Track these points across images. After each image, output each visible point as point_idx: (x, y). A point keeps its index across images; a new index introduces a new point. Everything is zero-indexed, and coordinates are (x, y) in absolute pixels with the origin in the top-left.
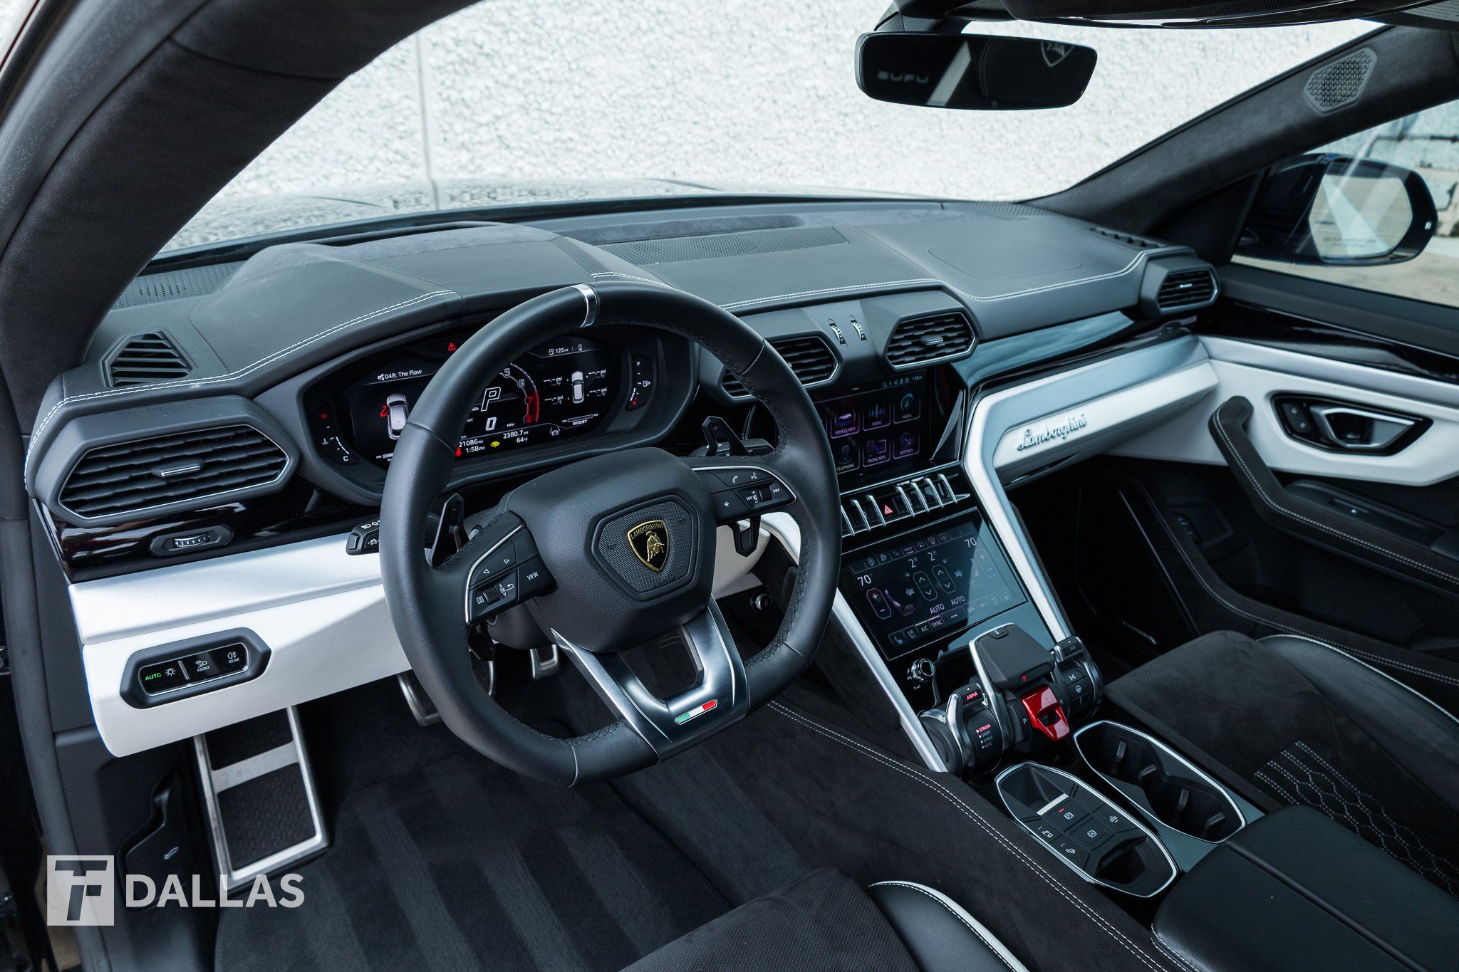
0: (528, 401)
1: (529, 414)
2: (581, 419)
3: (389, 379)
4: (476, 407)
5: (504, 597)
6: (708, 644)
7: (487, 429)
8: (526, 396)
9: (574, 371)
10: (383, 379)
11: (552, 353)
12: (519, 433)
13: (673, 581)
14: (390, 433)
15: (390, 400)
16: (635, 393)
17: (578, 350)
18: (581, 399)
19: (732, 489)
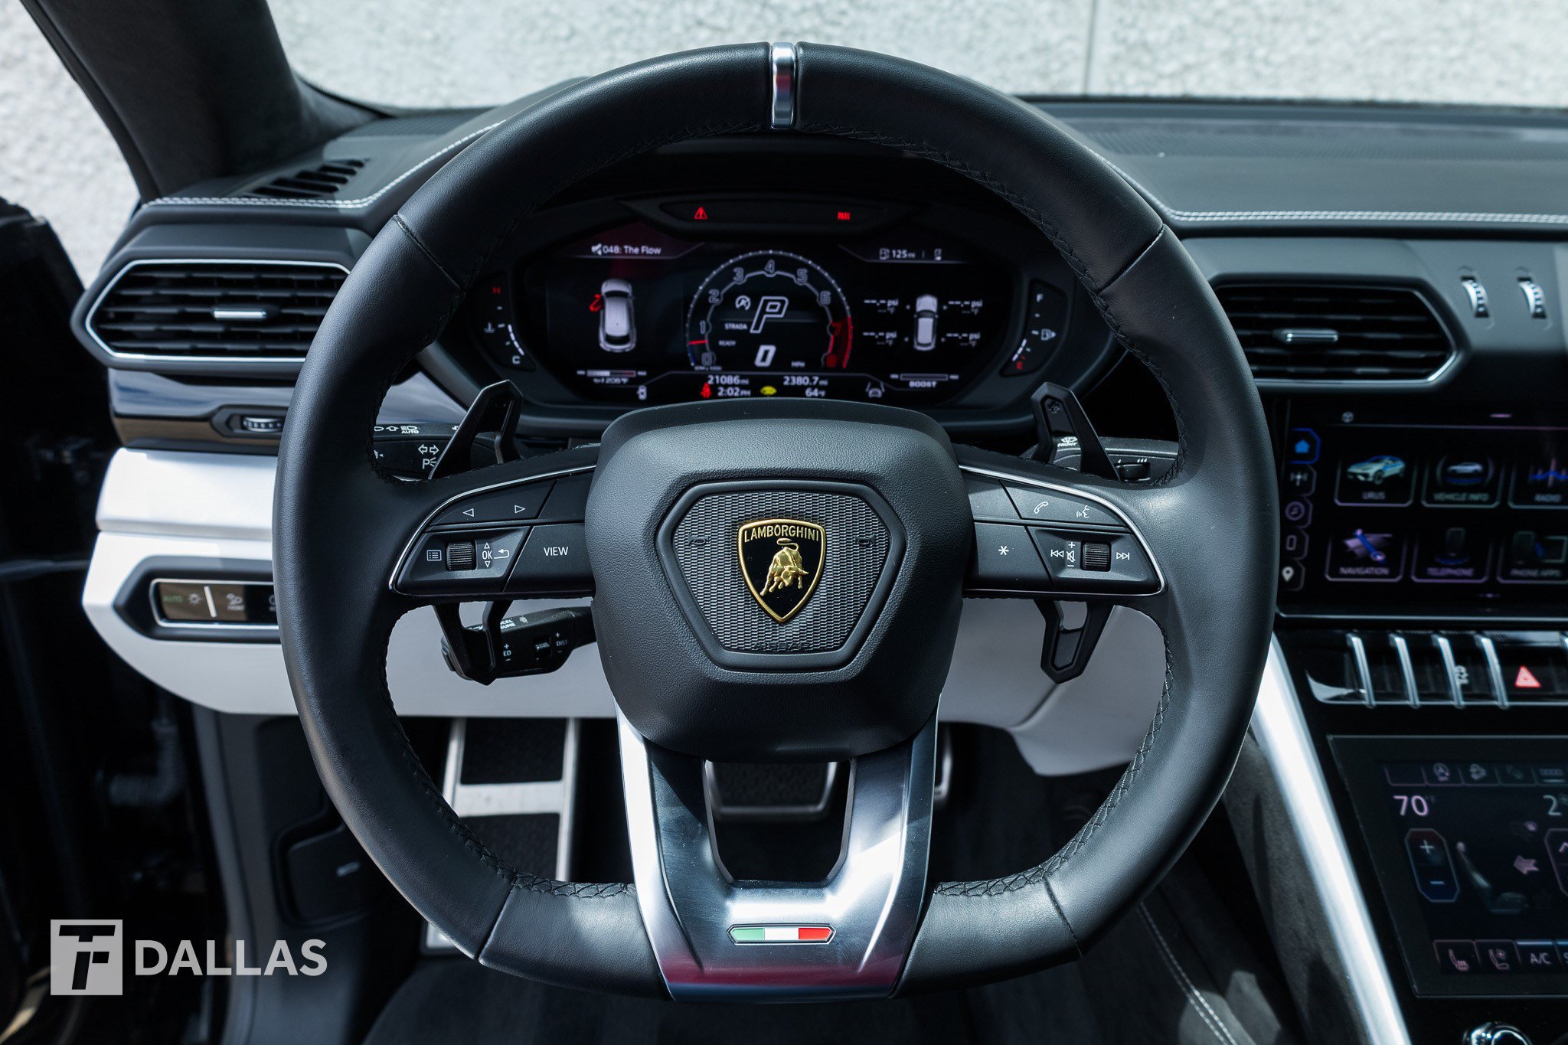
0: (832, 329)
1: (833, 352)
2: (926, 379)
3: (609, 254)
4: (743, 323)
5: (486, 567)
6: (877, 831)
7: (758, 362)
8: (831, 321)
9: (922, 293)
10: (600, 253)
11: (884, 255)
12: (812, 380)
13: (802, 651)
14: (602, 338)
15: (606, 288)
16: (1025, 348)
17: (933, 257)
18: (929, 345)
19: (1026, 526)
